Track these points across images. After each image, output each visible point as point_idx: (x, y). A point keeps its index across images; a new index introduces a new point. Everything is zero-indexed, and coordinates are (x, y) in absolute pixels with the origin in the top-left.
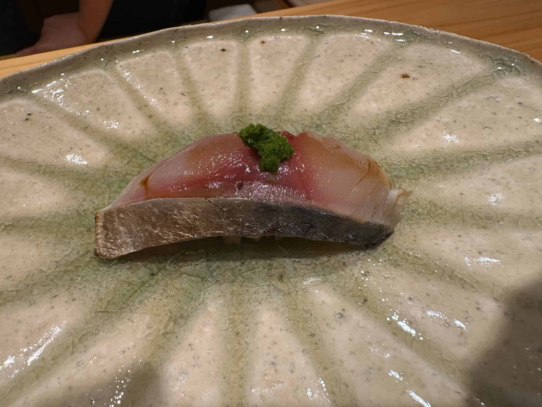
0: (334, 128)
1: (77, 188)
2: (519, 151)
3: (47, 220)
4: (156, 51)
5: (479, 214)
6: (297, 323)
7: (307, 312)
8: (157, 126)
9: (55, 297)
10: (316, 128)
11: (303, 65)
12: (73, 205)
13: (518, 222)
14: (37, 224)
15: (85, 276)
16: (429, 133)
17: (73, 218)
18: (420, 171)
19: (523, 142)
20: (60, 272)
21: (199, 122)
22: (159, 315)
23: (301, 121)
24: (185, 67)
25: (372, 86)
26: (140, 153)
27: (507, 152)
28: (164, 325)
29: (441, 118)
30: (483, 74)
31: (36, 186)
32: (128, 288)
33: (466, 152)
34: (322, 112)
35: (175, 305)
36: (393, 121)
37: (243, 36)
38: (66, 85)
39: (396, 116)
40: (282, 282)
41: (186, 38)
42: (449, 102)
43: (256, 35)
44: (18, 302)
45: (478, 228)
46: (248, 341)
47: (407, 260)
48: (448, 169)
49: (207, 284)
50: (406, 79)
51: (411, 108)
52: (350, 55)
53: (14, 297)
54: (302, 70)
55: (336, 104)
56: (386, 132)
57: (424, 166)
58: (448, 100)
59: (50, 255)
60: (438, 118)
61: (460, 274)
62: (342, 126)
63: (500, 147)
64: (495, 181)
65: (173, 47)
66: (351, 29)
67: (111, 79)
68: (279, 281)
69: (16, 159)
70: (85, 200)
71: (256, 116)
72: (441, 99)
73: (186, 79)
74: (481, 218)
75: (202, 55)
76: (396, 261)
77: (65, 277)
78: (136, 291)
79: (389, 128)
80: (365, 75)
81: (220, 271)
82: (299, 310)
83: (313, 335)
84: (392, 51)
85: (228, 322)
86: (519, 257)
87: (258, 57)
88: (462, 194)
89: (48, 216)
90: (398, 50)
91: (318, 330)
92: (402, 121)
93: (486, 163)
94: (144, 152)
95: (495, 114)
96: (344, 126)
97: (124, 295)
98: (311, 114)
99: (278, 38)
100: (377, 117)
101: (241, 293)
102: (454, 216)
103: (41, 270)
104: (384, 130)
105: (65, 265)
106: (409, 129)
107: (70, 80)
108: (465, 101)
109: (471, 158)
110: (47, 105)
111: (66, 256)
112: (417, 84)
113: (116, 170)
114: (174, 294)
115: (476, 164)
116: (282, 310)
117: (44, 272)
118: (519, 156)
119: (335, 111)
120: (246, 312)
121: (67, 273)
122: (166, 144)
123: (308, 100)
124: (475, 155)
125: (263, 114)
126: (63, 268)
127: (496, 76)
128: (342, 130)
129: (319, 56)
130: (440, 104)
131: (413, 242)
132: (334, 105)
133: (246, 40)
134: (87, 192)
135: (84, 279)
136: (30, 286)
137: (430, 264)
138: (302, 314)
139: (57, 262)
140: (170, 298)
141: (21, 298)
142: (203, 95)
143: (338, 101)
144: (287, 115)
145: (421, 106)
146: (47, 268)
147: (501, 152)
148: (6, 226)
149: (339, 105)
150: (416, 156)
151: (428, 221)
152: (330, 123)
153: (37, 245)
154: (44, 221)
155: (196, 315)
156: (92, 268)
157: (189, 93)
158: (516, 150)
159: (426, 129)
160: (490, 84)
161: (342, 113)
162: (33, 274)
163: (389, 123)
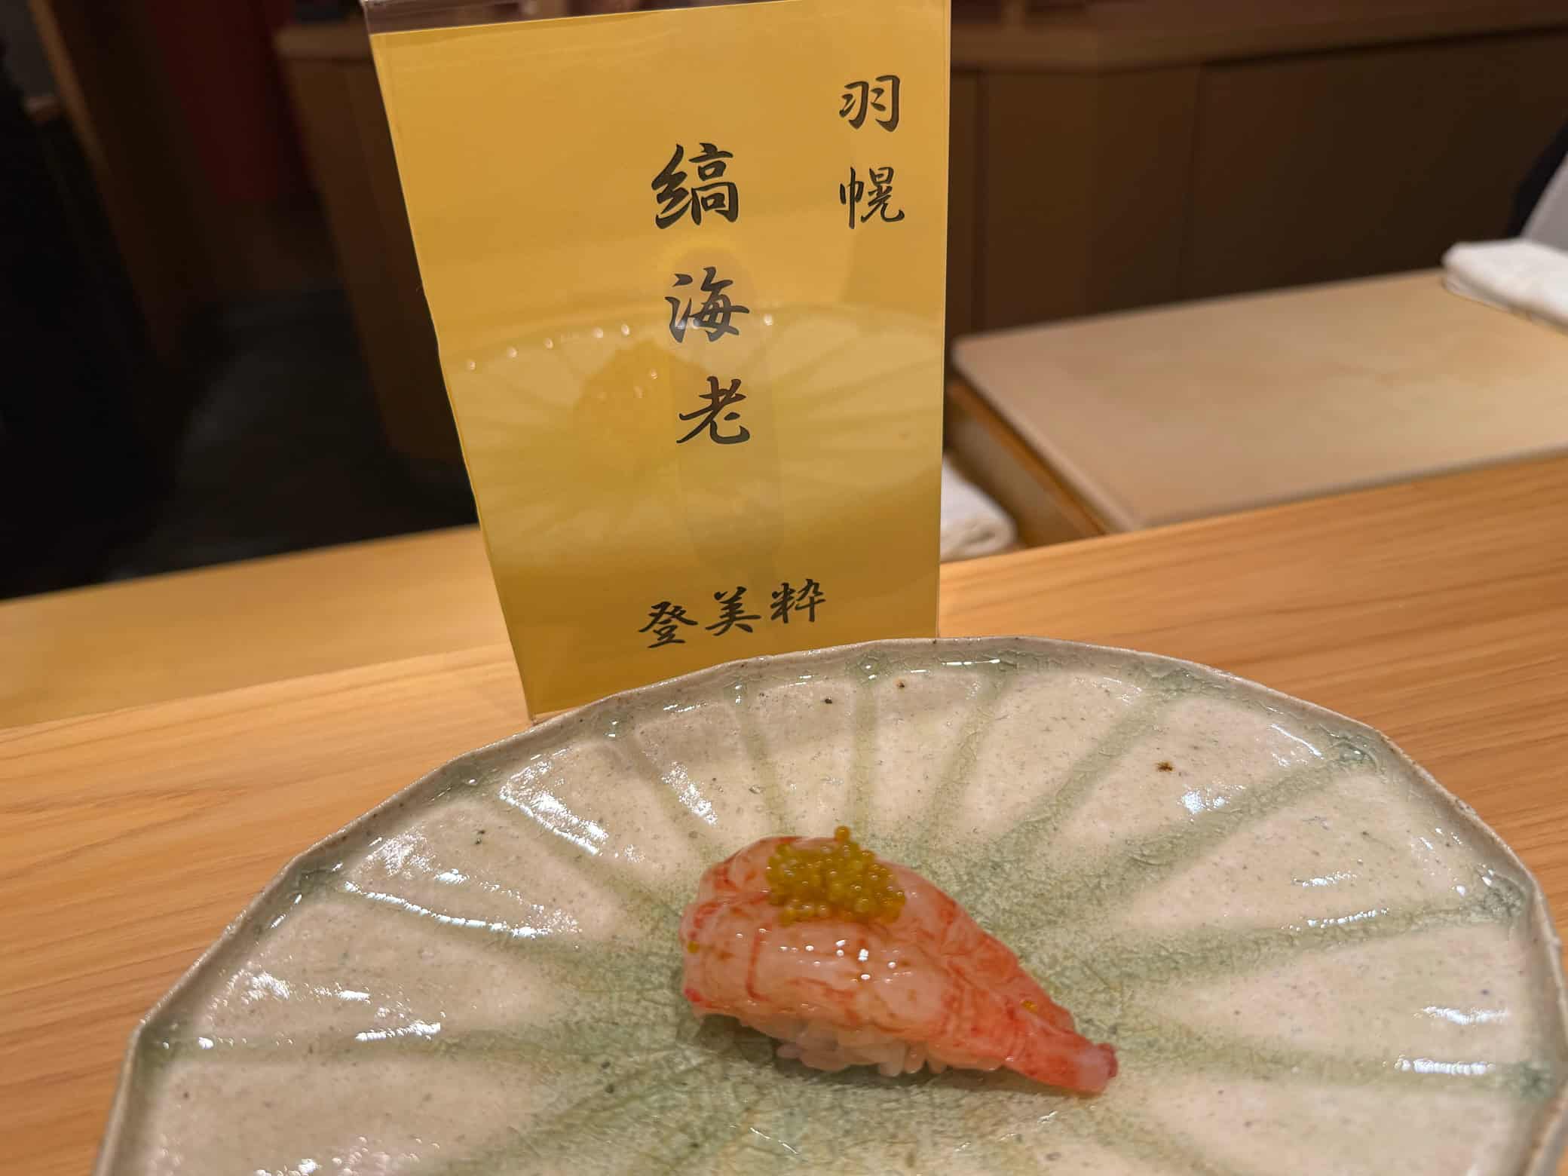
0: (1025, 871)
5: (1261, 1053)
11: (975, 734)
16: (1198, 889)
23: (966, 853)
25: (1101, 785)
26: (673, 911)
29: (1222, 858)
36: (1135, 861)
37: (860, 675)
39: (1142, 851)
40: (911, 1167)
41: (760, 676)
42: (1244, 823)
43: (889, 670)
45: (1253, 1078)
50: (1165, 773)
51: (1171, 834)
52: (1064, 718)
54: (973, 746)
55: (1032, 820)
56: (1120, 884)
58: (1241, 819)
60: (1217, 858)
62: (1039, 869)
66: (1068, 662)
67: (625, 759)
68: (907, 1165)
70: (578, 1002)
72: (1228, 818)
73: (759, 759)
74: (1263, 1060)
75: (789, 711)
79: (1126, 876)
80: (1090, 760)
84: (1145, 710)
87: (892, 716)
90: (1157, 708)
92: (1152, 861)
93: (1289, 952)
95: (1317, 854)
96: (1043, 867)
98: (984, 840)
99: (930, 678)
100: (1108, 851)
104: (1116, 879)
106: (1162, 878)
109: (1266, 941)
112: (1184, 785)
113: (631, 945)
115: (1276, 954)
119: (1030, 836)
123: (981, 809)
124: (1274, 936)
125: (897, 836)
128: (1039, 876)
129: (1005, 717)
130: (1224, 829)
132: (1028, 823)
136: (496, 1155)
139: (536, 1115)
143: (1037, 814)
145: (1189, 831)
146: (521, 1125)
149: (1037, 821)
150: (1169, 935)
152: (1019, 861)
153: (502, 1083)
154: (510, 1040)
157: (763, 789)
159: (1192, 880)
161: (1042, 839)
163: (1128, 865)
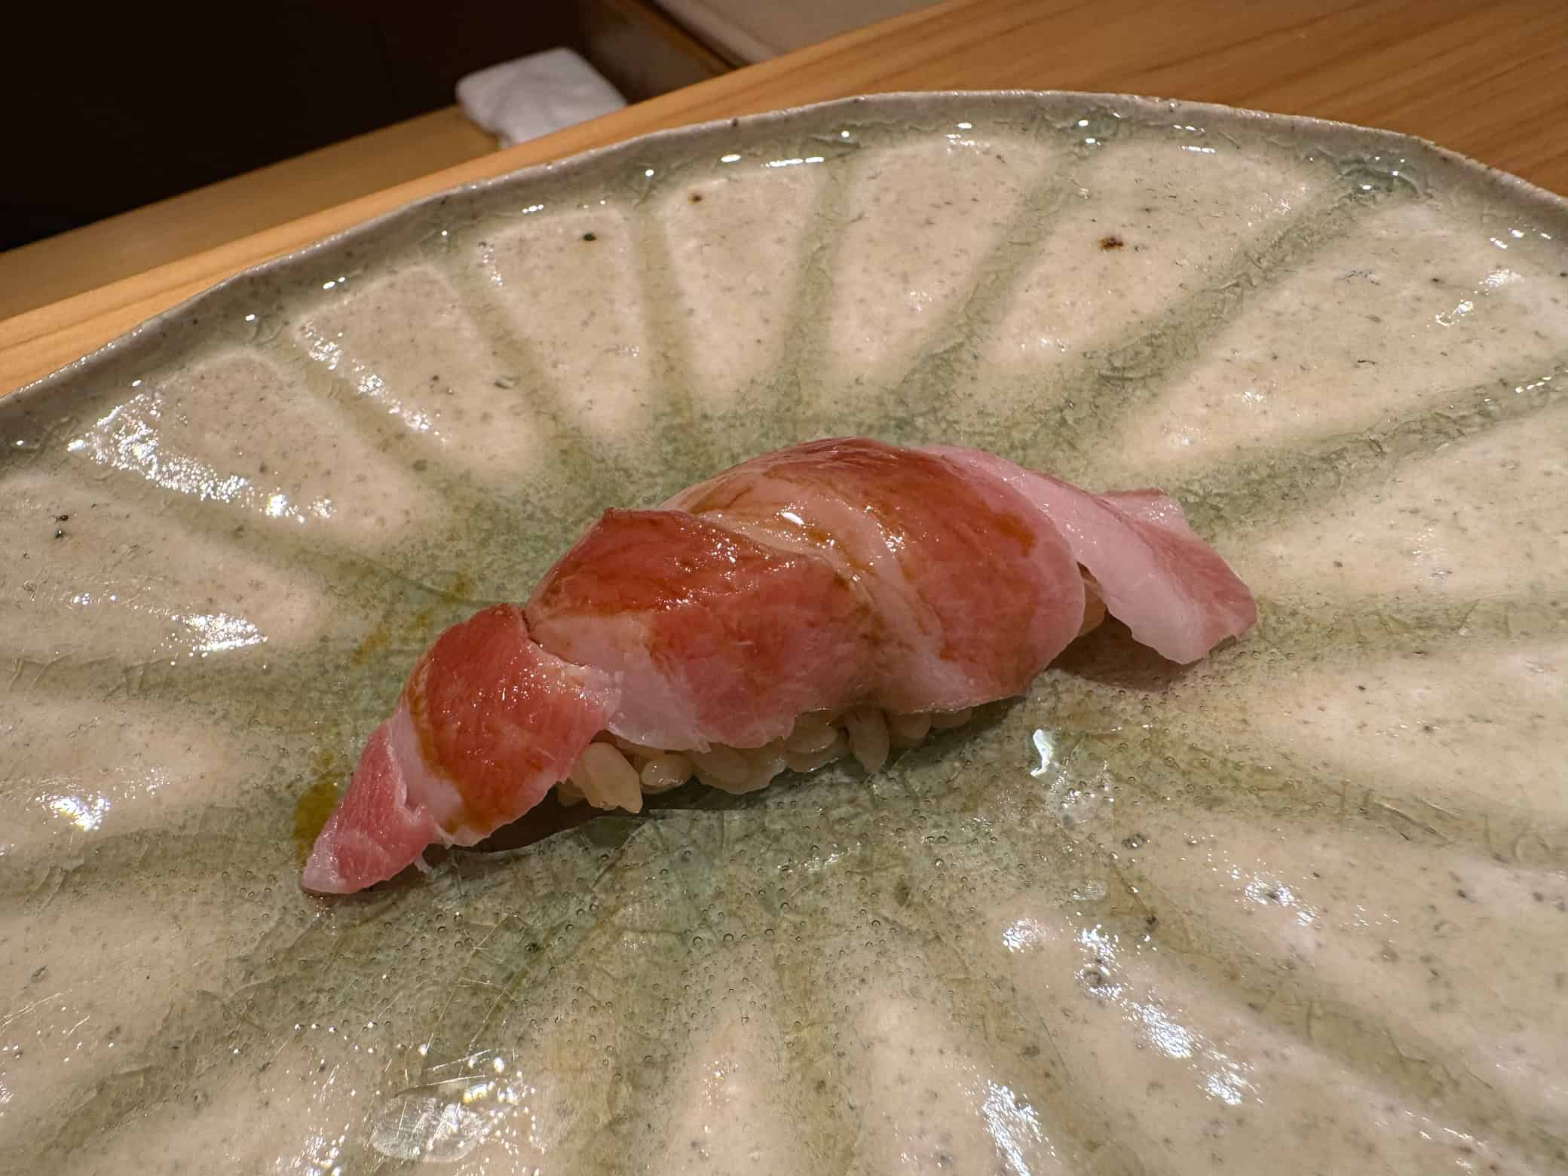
0: (951, 424)
1: (252, 721)
2: (1463, 417)
3: (186, 832)
4: (396, 269)
5: (1398, 616)
6: (979, 1022)
7: (999, 983)
8: (447, 491)
9: (264, 1068)
10: (899, 432)
11: (822, 248)
12: (254, 775)
13: (1506, 623)
14: (157, 852)
15: (340, 987)
16: (1212, 400)
17: (260, 814)
18: (1212, 513)
19: (1467, 390)
20: (259, 988)
21: (564, 462)
22: (582, 1069)
23: (854, 414)
24: (489, 305)
25: (1026, 285)
26: (412, 583)
27: (1433, 425)
28: (605, 1096)
29: (1234, 351)
30: (1317, 209)
31: (131, 735)
32: (475, 1002)
33: (1323, 441)
34: (904, 381)
35: (621, 1029)
36: (1107, 379)
37: (636, 188)
38: (153, 413)
39: (1110, 361)
40: (908, 906)
41: (474, 217)
42: (1246, 302)
43: (672, 179)
44: (159, 1107)
45: (1405, 657)
46: (857, 1103)
47: (1236, 780)
48: (1285, 496)
49: (699, 949)
50: (1115, 251)
51: (1145, 333)
52: (948, 203)
53: (141, 1092)
54: (824, 265)
55: (939, 350)
56: (1094, 415)
57: (1218, 499)
58: (1242, 294)
59: (219, 940)
60: (1225, 353)
61: (1388, 799)
62: (969, 416)
63: (1409, 412)
64: (1421, 514)
65: (444, 250)
66: (933, 127)
67: (281, 371)
68: (901, 904)
69: (50, 661)
70: (284, 754)
71: (722, 418)
72: (1221, 296)
73: (501, 338)
74: (1406, 627)
75: (530, 262)
76: (1208, 790)
77: (281, 1003)
78: (499, 1008)
79: (1099, 401)
80: (1000, 253)
81: (727, 903)
82: (977, 982)
83: (1031, 1051)
84: (1057, 174)
85: (785, 1054)
86: (1534, 727)
87: (691, 244)
88: (1339, 565)
89: (186, 820)
90: (1074, 169)
91: (1044, 1034)
92: (1130, 375)
93: (1384, 464)
94: (425, 575)
95: (1376, 319)
96: (974, 412)
97: (466, 1026)
98: (874, 391)
99: (736, 181)
100: (1061, 373)
101: (800, 958)
102: (1332, 632)
103: (204, 993)
104: (1086, 409)
105: (273, 965)
106: (1154, 395)
107: (162, 393)
108: (1287, 293)
109: (1340, 454)
110: (109, 481)
111: (266, 936)
112: (1147, 263)
113: (355, 646)
114: (610, 997)
115: (1358, 470)
116: (927, 991)
117: (214, 997)
118: (1465, 431)
119: (941, 373)
120: (830, 1018)
121: (282, 988)
122: (484, 543)
123: (858, 350)
124: (1349, 446)
125: (741, 411)
126: (267, 977)
127: (1353, 208)
128: (971, 425)
129: (860, 217)
130: (1221, 312)
131: (1241, 727)
132: (933, 357)
133: (646, 198)
134: (286, 729)
135: (339, 998)
136: (182, 1048)
137: (1299, 782)
138: (988, 994)
139: (244, 960)
140: (601, 1011)
141: (163, 1093)
142: (558, 379)
143: (943, 341)
144: (808, 404)
145: (1172, 323)
146: (221, 982)
147: (1413, 427)
148: (68, 875)
149: (946, 352)
150: (1192, 473)
151: (1266, 658)
152: (934, 410)
153: (175, 917)
154: (177, 839)
155: (689, 1049)
156: (353, 960)
157: (517, 380)
158: (1453, 416)
159: (1201, 389)
160: (1343, 235)
161: (959, 374)
162: (184, 1010)
163: (1097, 386)
